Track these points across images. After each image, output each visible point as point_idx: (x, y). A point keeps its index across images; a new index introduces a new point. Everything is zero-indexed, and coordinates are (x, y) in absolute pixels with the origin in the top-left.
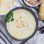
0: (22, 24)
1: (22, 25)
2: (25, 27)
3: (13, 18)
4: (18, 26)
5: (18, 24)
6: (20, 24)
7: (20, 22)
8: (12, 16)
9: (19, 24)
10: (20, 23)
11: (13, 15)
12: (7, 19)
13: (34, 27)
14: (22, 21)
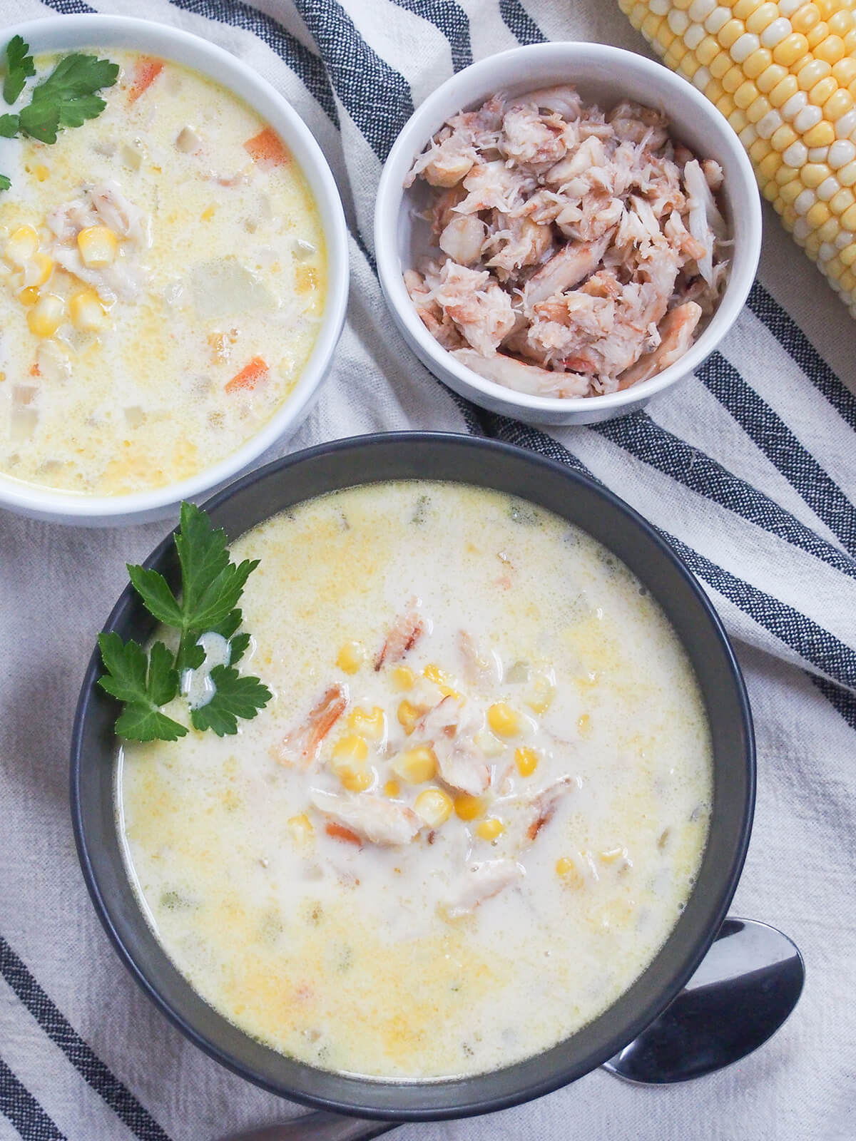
0: (435, 776)
1: (433, 806)
2: (486, 839)
3: (246, 668)
4: (354, 813)
5: (347, 783)
6: (394, 786)
7: (389, 732)
8: (230, 624)
9: (377, 781)
10: (391, 751)
11: (251, 602)
12: (123, 687)
13: (663, 841)
14: (422, 712)
